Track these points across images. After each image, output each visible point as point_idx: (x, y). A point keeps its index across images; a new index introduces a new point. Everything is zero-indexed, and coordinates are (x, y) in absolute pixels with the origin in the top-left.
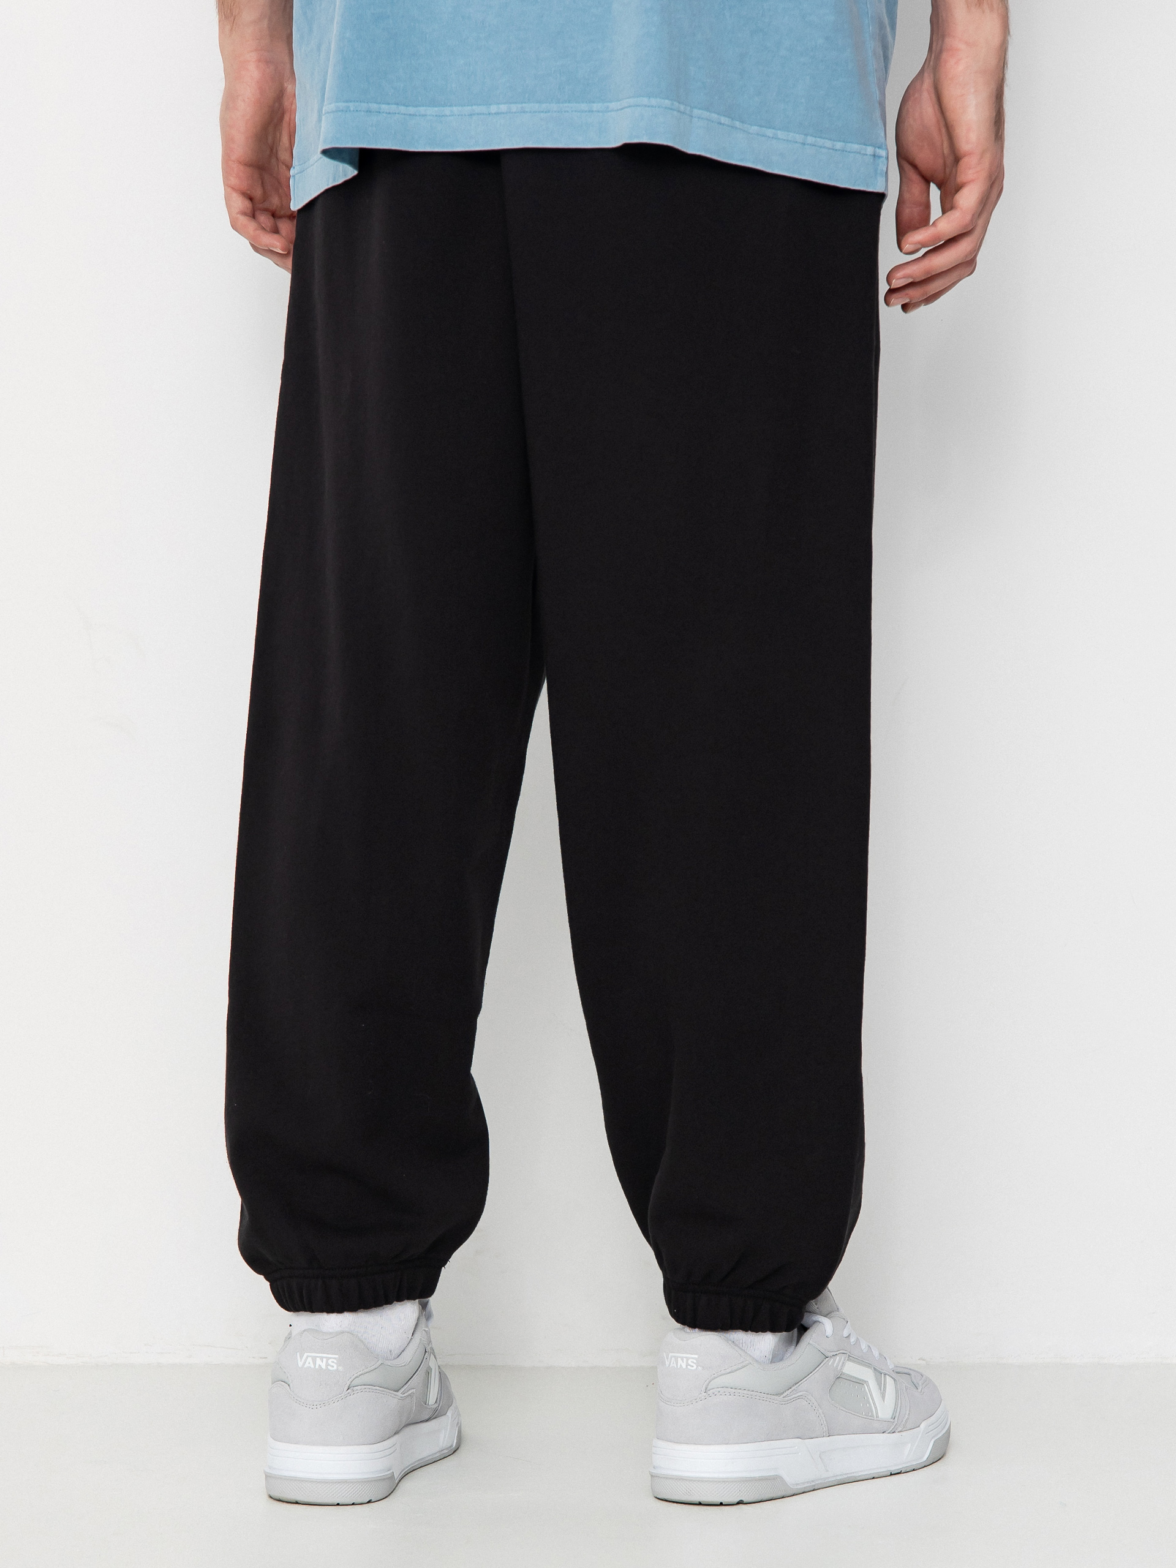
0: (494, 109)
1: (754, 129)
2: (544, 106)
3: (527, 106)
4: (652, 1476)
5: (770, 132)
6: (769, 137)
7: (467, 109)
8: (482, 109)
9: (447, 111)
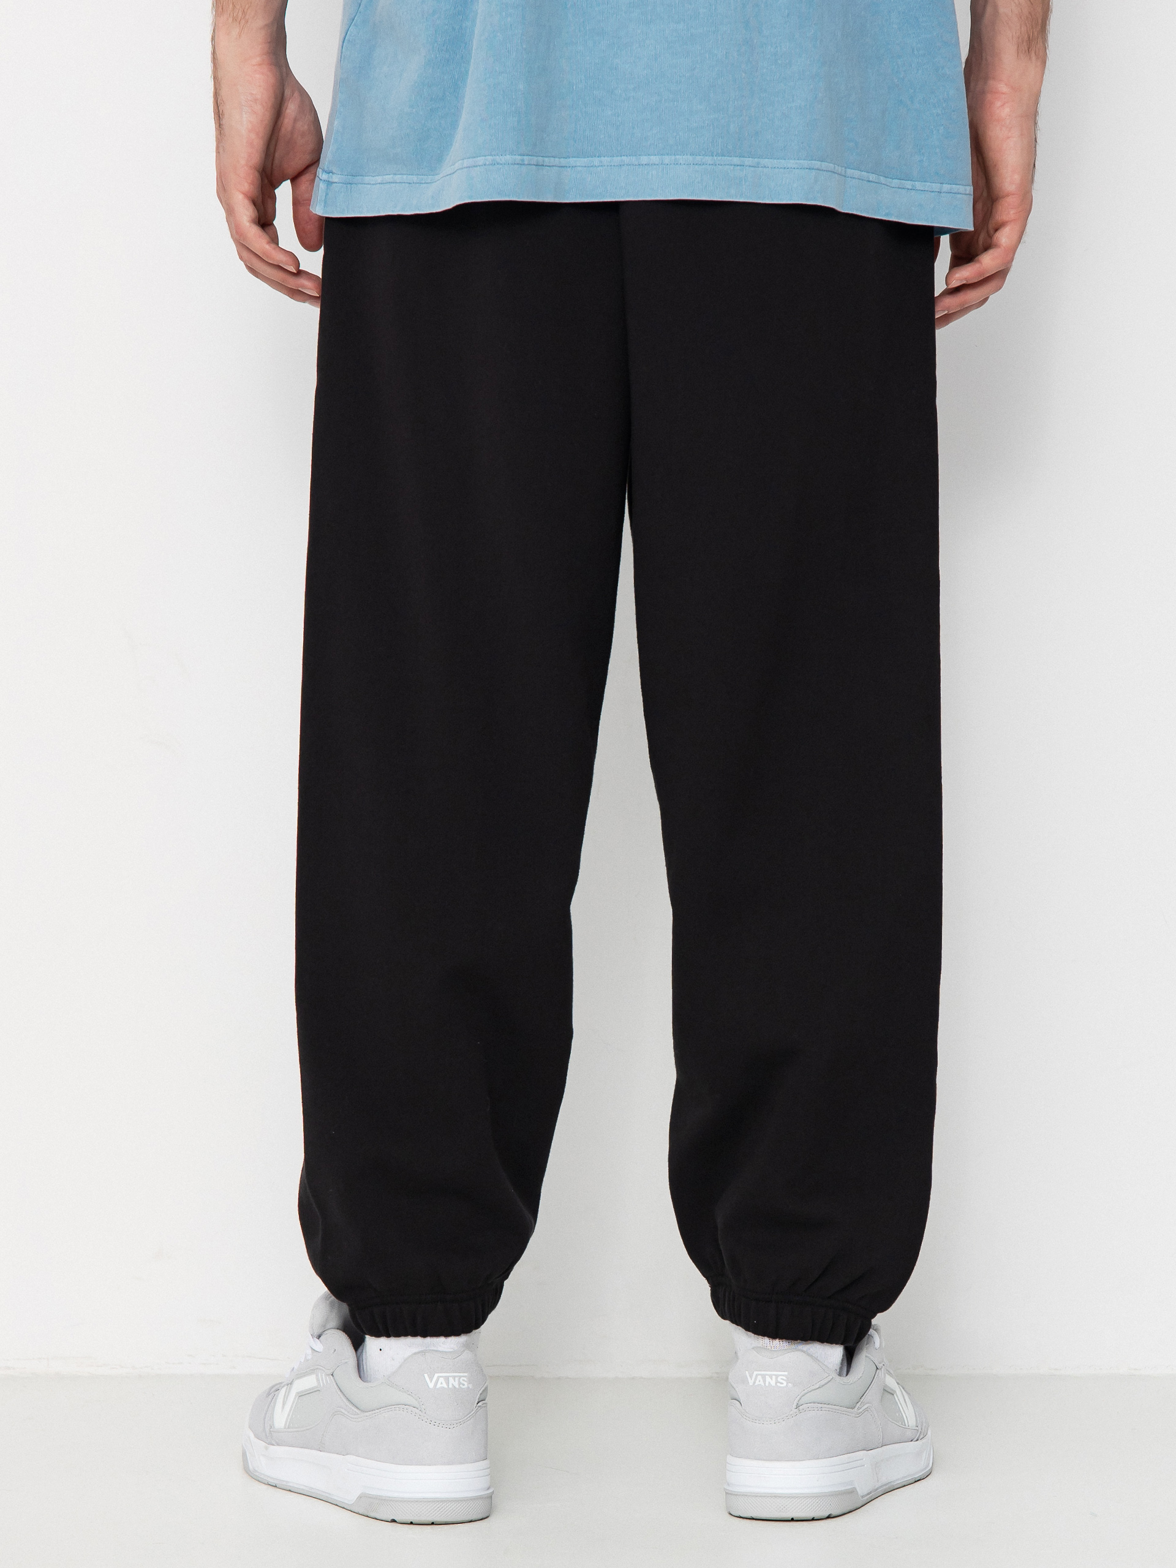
0: (644, 159)
1: (896, 182)
2: (698, 158)
3: (681, 159)
4: (726, 1493)
5: (908, 184)
6: (908, 189)
7: (617, 160)
8: (634, 160)
9: (596, 161)
